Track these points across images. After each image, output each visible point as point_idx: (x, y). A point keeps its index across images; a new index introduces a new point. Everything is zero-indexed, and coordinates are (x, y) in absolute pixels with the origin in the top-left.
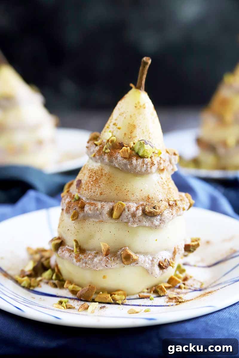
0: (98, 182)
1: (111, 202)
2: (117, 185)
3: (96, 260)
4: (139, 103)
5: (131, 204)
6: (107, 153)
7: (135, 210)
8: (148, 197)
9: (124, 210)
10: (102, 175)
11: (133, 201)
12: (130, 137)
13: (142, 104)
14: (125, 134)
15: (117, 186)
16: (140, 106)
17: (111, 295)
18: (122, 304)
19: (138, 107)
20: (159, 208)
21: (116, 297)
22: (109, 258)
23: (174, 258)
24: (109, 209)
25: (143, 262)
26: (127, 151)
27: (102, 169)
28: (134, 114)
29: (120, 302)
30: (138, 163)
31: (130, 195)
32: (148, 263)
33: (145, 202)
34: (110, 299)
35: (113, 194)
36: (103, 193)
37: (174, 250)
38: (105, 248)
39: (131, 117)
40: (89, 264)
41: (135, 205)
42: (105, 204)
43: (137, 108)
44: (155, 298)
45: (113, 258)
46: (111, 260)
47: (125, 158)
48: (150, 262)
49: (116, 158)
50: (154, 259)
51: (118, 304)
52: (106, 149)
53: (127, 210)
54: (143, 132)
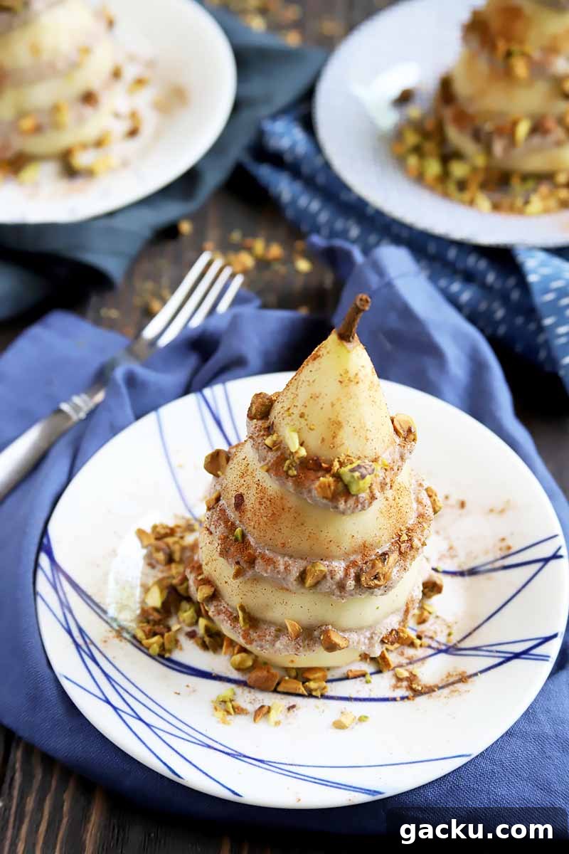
0: (276, 521)
1: (302, 559)
2: (310, 530)
3: (278, 644)
4: (347, 372)
5: (336, 564)
6: (292, 477)
7: (342, 577)
8: (365, 546)
9: (325, 577)
10: (283, 509)
11: (339, 558)
12: (332, 446)
13: (351, 374)
14: (323, 440)
15: (310, 533)
16: (350, 380)
17: (303, 683)
18: (323, 696)
19: (346, 380)
20: (384, 578)
21: (312, 685)
22: (301, 644)
23: (406, 619)
24: (298, 574)
25: (355, 644)
26: (329, 486)
27: (282, 498)
28: (338, 399)
29: (318, 693)
30: (349, 506)
31: (333, 548)
32: (365, 644)
33: (358, 555)
34: (302, 690)
35: (305, 546)
36: (287, 545)
37: (405, 608)
38: (293, 630)
39: (333, 405)
40: (266, 649)
41: (343, 565)
42: (290, 562)
43: (344, 384)
44: (373, 676)
45: (306, 642)
46: (304, 647)
47: (326, 498)
48: (367, 641)
49: (310, 491)
50: (374, 635)
51: (316, 697)
52: (289, 468)
53: (329, 578)
54: (356, 431)
